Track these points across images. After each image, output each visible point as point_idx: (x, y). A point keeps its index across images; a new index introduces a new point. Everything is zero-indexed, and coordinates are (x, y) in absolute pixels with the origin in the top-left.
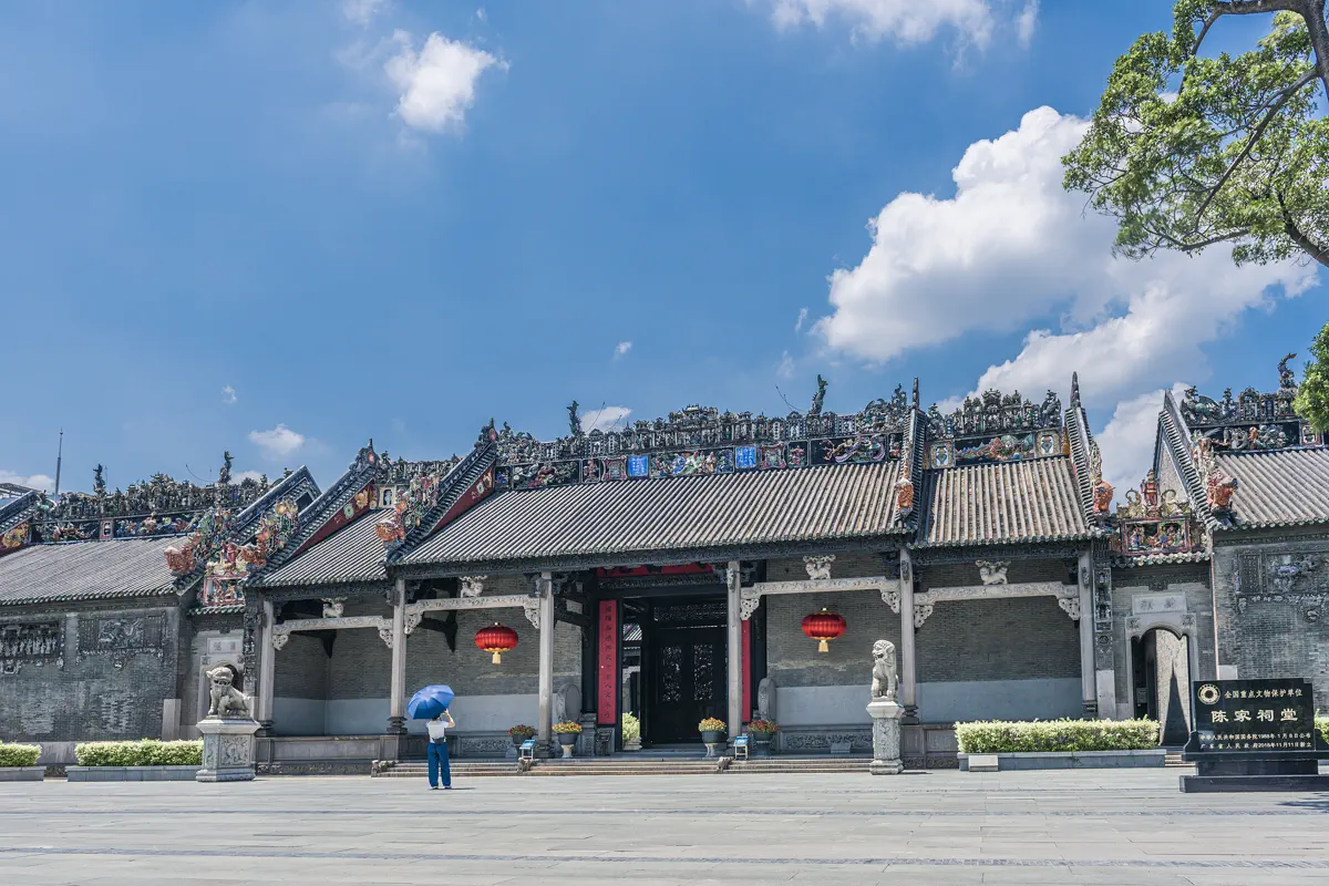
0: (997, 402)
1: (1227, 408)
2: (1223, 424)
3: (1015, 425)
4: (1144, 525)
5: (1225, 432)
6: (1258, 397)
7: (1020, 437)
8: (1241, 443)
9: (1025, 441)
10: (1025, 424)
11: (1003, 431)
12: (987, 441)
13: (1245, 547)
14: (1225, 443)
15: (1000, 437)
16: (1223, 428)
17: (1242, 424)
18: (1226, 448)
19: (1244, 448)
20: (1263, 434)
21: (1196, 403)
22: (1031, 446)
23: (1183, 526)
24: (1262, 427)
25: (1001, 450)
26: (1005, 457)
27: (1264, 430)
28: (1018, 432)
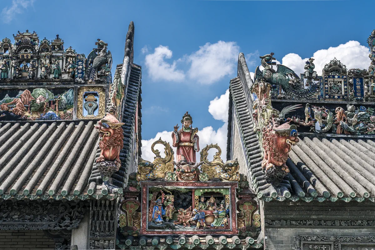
0: (31, 46)
1: (309, 83)
2: (304, 100)
3: (52, 76)
4: (174, 192)
5: (307, 109)
6: (345, 72)
7: (57, 91)
8: (325, 124)
9: (63, 97)
10: (65, 77)
11: (35, 82)
12: (14, 93)
13: (309, 230)
14: (306, 123)
15: (31, 90)
16: (304, 104)
17: (327, 101)
18: (307, 129)
19: (330, 131)
20: (352, 116)
21: (273, 71)
22: (69, 105)
23: (228, 197)
24: (350, 108)
25: (30, 106)
26: (36, 116)
27: (352, 111)
28: (56, 85)
